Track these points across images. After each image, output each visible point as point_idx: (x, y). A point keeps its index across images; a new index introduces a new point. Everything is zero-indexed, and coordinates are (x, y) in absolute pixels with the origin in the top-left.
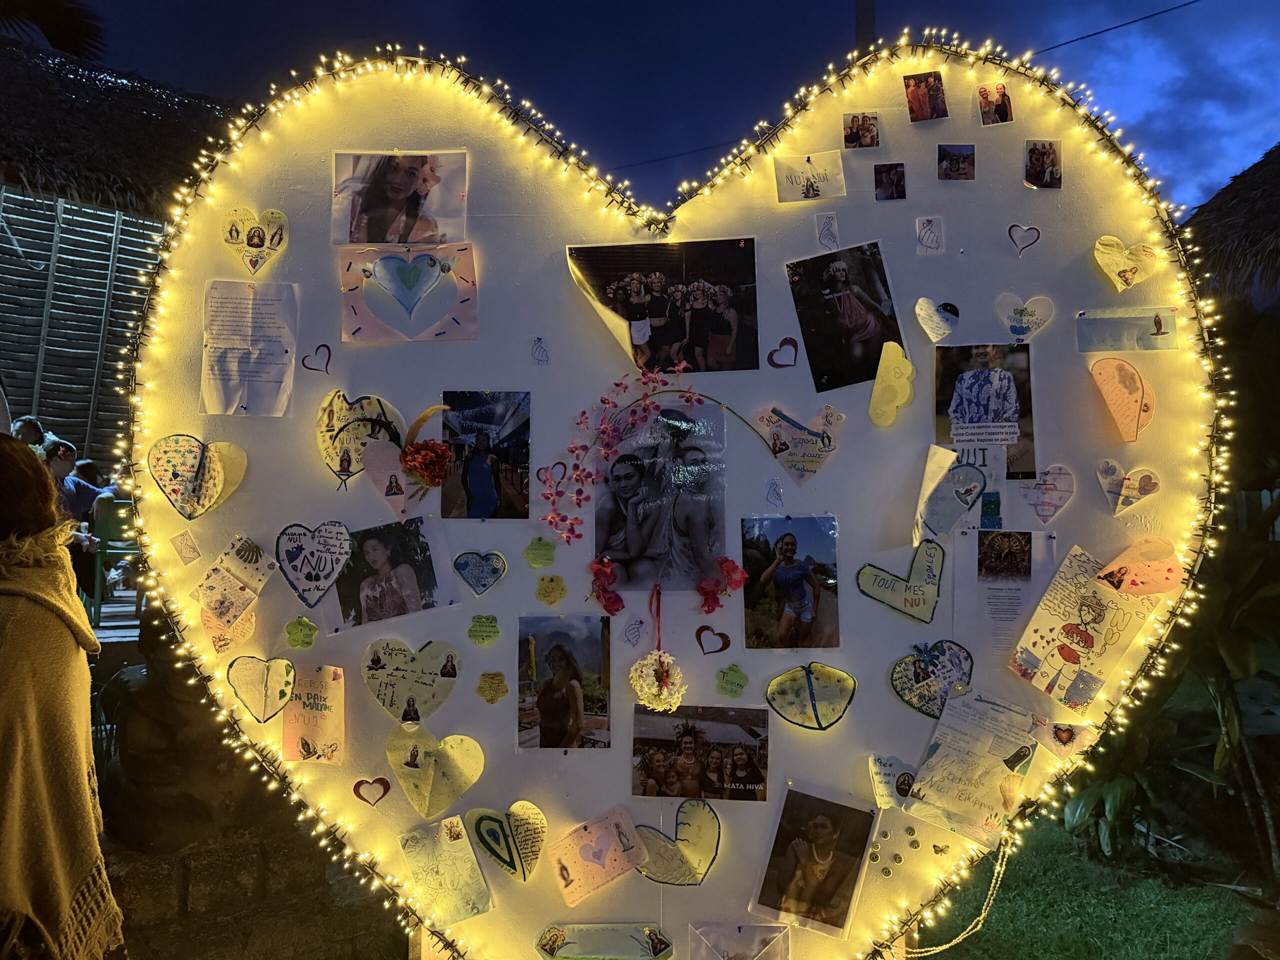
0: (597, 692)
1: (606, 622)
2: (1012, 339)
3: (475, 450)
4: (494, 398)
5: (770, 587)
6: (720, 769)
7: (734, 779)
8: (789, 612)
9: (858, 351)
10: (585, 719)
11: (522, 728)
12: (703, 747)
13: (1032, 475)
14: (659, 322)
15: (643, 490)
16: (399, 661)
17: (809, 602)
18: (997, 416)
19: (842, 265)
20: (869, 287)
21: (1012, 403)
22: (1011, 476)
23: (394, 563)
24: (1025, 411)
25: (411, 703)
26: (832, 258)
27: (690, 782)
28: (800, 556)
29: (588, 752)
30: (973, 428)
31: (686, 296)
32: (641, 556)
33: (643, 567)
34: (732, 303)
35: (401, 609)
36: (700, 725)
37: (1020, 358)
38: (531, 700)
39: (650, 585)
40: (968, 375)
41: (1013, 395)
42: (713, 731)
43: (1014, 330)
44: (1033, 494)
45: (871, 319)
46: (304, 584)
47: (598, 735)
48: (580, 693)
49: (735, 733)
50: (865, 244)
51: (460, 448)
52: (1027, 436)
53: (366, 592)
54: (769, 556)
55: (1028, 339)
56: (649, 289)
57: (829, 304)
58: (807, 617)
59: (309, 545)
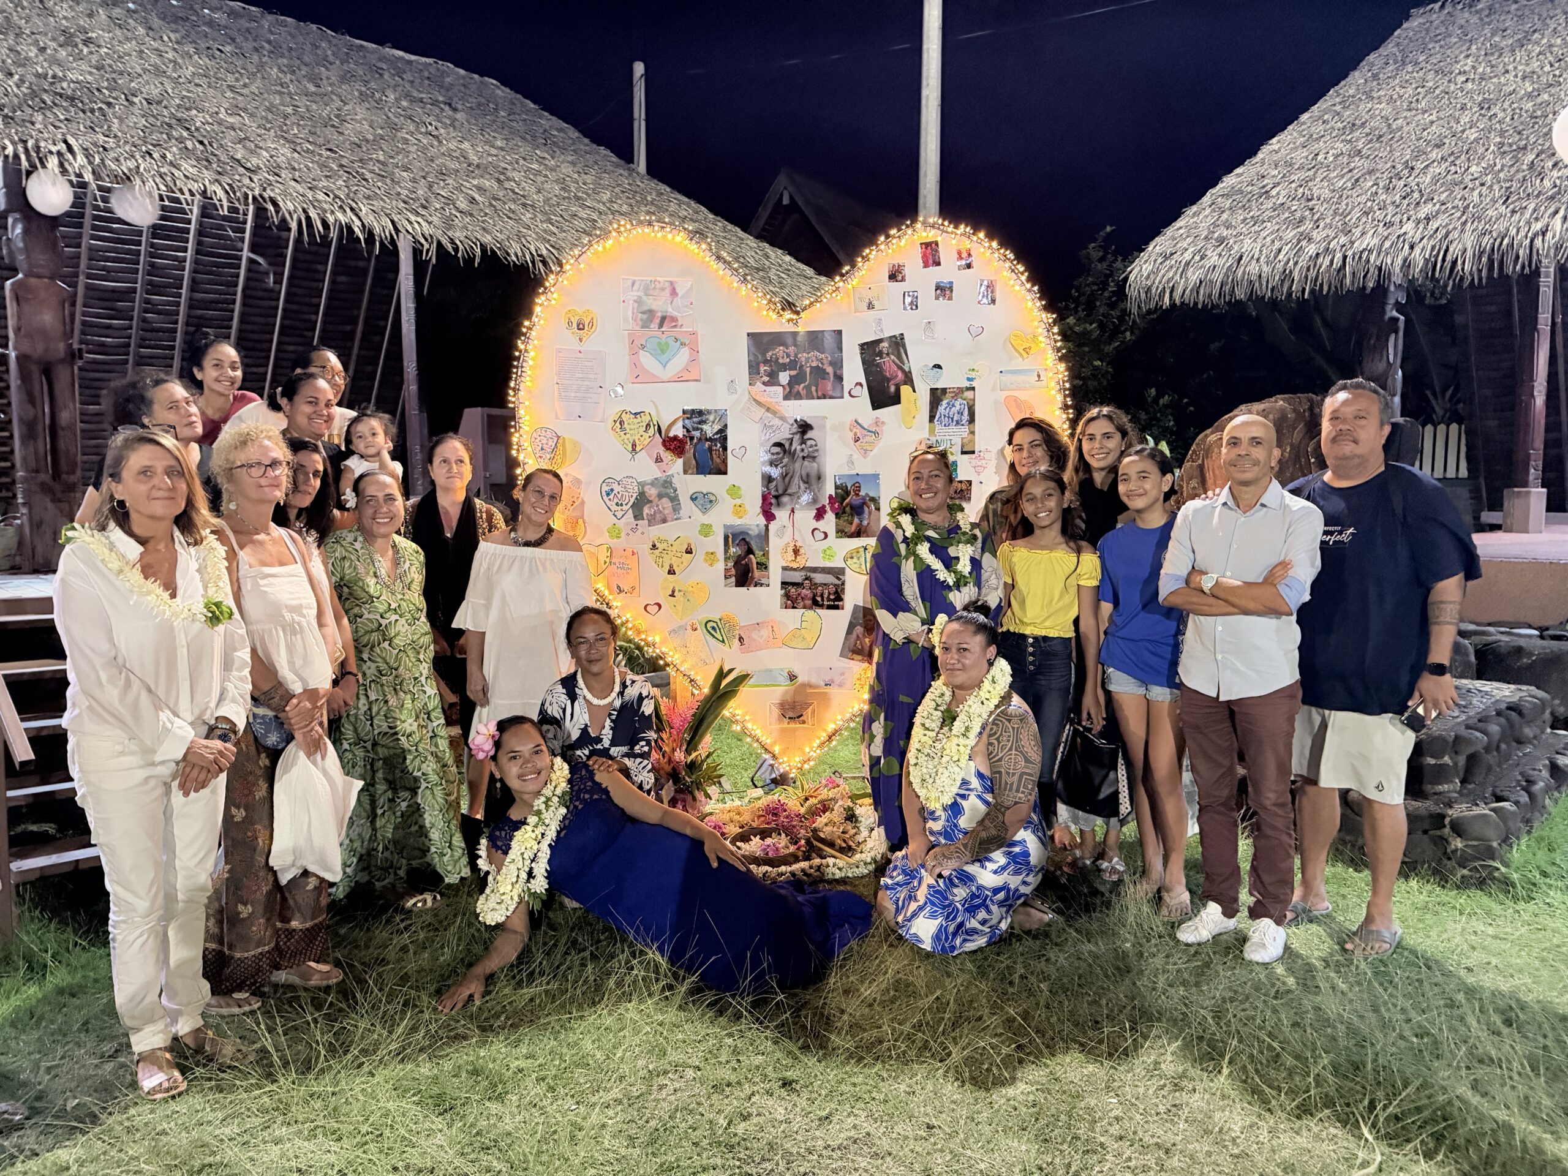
0: (764, 560)
1: (767, 527)
2: (967, 384)
3: (700, 440)
4: (709, 412)
5: (848, 509)
6: (822, 596)
7: (829, 600)
8: (856, 521)
9: (892, 389)
10: (757, 573)
11: (726, 578)
12: (814, 585)
13: (973, 452)
14: (793, 373)
15: (786, 460)
16: (664, 545)
17: (866, 515)
18: (958, 423)
19: (885, 344)
20: (899, 357)
21: (966, 417)
22: (963, 453)
23: (660, 496)
24: (972, 420)
25: (671, 566)
26: (880, 341)
27: (809, 602)
28: (862, 493)
29: (758, 588)
30: (946, 429)
31: (807, 359)
32: (784, 493)
33: (785, 499)
34: (831, 364)
35: (664, 521)
36: (813, 575)
37: (969, 394)
38: (731, 564)
39: (789, 508)
40: (944, 403)
41: (966, 412)
42: (819, 578)
43: (969, 379)
44: (975, 462)
45: (900, 374)
46: (614, 508)
47: (763, 581)
48: (754, 561)
49: (830, 579)
50: (897, 333)
51: (692, 438)
52: (973, 433)
53: (646, 511)
54: (847, 493)
55: (974, 384)
56: (788, 356)
57: (878, 365)
58: (865, 523)
59: (617, 488)
